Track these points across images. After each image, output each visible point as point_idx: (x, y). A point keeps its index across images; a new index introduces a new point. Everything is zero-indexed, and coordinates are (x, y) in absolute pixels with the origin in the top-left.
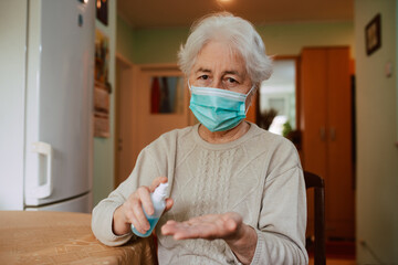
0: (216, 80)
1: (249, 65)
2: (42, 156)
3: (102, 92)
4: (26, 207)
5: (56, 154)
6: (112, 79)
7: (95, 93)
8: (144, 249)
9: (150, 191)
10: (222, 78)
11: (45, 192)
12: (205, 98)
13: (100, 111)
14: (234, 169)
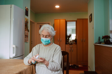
0: (45, 37)
2: (14, 48)
3: (27, 32)
4: (10, 58)
5: (16, 47)
7: (25, 32)
8: (33, 66)
10: (46, 36)
11: (14, 55)
13: (26, 36)
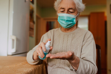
1: (77, 6)
2: (13, 40)
4: (8, 55)
5: (17, 40)
6: (35, 20)
7: (30, 24)
9: (45, 44)
11: (14, 51)
12: (63, 17)
14: (72, 40)
